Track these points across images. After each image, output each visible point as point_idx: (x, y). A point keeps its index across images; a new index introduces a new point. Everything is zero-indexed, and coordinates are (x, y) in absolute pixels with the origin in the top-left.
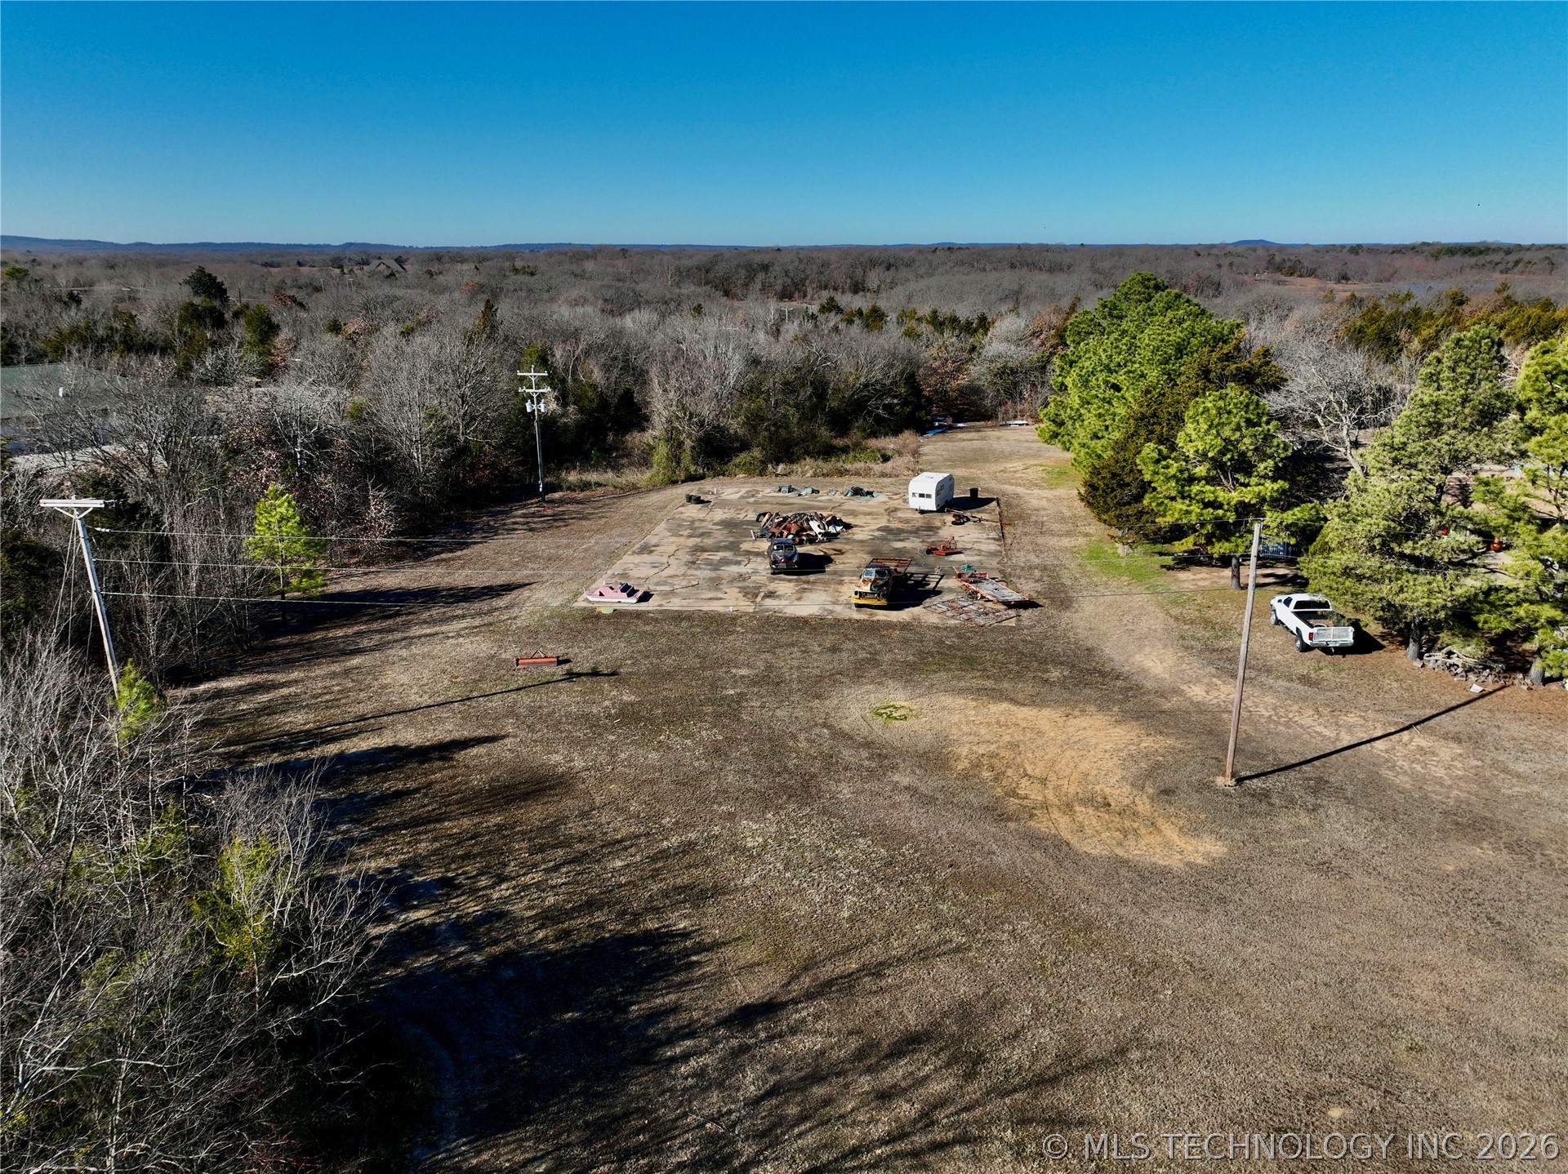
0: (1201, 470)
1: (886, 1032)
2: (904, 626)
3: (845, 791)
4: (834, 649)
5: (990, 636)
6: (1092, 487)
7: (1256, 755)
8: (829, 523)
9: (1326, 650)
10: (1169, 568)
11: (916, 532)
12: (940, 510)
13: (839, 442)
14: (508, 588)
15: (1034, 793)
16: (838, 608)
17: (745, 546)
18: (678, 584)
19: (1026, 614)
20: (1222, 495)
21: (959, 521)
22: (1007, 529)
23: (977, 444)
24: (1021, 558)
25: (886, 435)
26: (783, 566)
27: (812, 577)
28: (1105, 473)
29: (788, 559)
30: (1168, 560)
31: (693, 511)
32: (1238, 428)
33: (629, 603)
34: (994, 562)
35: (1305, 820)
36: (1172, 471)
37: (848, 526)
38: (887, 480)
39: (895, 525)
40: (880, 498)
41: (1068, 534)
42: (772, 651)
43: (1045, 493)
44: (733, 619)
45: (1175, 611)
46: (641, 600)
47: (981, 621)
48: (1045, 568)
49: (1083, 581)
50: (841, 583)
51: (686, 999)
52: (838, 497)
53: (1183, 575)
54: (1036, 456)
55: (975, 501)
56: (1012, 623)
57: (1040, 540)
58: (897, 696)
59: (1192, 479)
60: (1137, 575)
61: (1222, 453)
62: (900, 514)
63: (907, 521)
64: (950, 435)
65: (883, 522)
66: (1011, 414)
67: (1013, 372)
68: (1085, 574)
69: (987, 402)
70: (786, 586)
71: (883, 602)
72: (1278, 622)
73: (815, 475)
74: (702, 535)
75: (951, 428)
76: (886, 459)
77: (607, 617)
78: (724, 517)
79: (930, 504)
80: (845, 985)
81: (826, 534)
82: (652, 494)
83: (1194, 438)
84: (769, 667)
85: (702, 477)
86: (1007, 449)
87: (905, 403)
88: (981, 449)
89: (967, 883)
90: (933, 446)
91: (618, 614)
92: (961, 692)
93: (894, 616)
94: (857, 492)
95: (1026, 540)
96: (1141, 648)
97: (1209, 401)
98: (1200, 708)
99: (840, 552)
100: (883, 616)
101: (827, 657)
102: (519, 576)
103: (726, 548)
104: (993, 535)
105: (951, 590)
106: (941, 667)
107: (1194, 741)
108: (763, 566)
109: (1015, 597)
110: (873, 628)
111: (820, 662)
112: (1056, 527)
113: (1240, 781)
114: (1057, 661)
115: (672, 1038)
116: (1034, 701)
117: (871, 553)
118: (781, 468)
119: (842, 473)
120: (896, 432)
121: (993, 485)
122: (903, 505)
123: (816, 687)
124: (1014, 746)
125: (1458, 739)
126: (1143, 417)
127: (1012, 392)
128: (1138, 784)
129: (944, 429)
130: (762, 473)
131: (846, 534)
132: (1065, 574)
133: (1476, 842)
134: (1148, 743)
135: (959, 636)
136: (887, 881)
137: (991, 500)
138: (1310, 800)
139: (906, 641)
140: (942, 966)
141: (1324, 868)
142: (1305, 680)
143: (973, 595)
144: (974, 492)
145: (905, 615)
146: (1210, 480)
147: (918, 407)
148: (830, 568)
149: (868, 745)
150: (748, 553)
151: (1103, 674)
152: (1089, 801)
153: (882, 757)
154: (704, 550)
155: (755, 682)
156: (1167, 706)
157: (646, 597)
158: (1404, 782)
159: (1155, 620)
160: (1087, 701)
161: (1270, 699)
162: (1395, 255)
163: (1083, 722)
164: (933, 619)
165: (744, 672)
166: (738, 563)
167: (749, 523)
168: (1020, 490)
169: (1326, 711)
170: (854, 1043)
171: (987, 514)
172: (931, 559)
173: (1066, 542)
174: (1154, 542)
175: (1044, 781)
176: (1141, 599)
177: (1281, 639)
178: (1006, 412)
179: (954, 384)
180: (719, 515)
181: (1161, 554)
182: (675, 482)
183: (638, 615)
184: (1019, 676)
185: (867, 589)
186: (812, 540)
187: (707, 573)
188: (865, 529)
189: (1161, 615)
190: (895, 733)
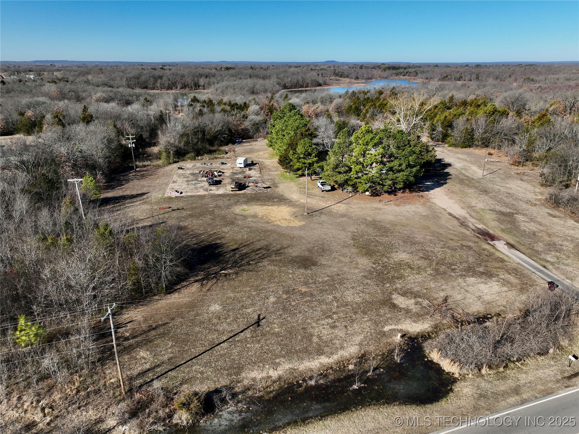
0: (302, 156)
1: (255, 249)
2: (243, 194)
3: (240, 222)
4: (229, 200)
5: (262, 194)
6: (280, 161)
7: (312, 210)
8: (219, 172)
9: (326, 191)
10: (298, 177)
11: (240, 173)
12: (245, 167)
13: (212, 148)
14: (144, 194)
15: (274, 219)
16: (227, 192)
17: (199, 179)
18: (188, 189)
19: (268, 189)
20: (306, 161)
21: (250, 170)
22: (262, 171)
23: (250, 147)
24: (266, 177)
25: (224, 146)
26: (212, 183)
27: (219, 185)
28: (283, 157)
29: (213, 182)
30: (298, 176)
31: (181, 171)
32: (308, 147)
33: (178, 195)
34: (260, 179)
35: (318, 218)
36: (296, 157)
37: (223, 173)
38: (229, 159)
39: (235, 171)
40: (229, 165)
41: (276, 171)
42: (216, 201)
43: (270, 161)
44: (204, 196)
45: (299, 186)
46: (180, 194)
47: (259, 191)
48: (271, 179)
49: (280, 182)
50: (226, 186)
51: (224, 249)
52: (218, 165)
53: (301, 179)
54: (266, 150)
55: (253, 164)
56: (266, 191)
57: (270, 173)
58: (245, 207)
59: (300, 158)
60: (292, 180)
61: (305, 152)
62: (235, 169)
63: (237, 170)
64: (242, 144)
65: (231, 171)
66: (258, 137)
67: (257, 124)
68: (280, 180)
69: (251, 134)
70: (213, 188)
71: (238, 189)
72: (318, 187)
73: (209, 159)
74: (187, 177)
75: (242, 142)
76: (227, 153)
77: (175, 198)
78: (190, 172)
79: (242, 166)
80: (248, 245)
81: (219, 175)
82: (165, 167)
83: (300, 149)
84: (217, 204)
85: (178, 162)
86: (259, 148)
87: (228, 136)
88: (251, 149)
89: (264, 232)
90: (238, 148)
91: (177, 197)
92: (258, 205)
93: (240, 192)
94: (223, 163)
95: (266, 173)
96: (292, 194)
97: (302, 141)
98: (303, 203)
99: (223, 179)
100: (238, 192)
101: (228, 201)
102: (144, 191)
103: (195, 180)
104: (259, 172)
105: (251, 186)
106: (253, 201)
107: (301, 209)
108: (206, 184)
109: (266, 186)
110: (237, 195)
111: (227, 203)
112: (273, 169)
113: (308, 214)
114: (276, 198)
115: (224, 253)
116: (272, 205)
117: (231, 179)
118: (199, 158)
119: (216, 158)
120: (227, 144)
121: (256, 159)
122: (235, 166)
123: (228, 207)
124: (269, 213)
125: (345, 204)
126: (290, 144)
127: (257, 130)
128: (291, 216)
129: (240, 143)
130: (195, 159)
131: (223, 174)
132: (276, 180)
133: (343, 218)
134: (293, 210)
135: (255, 195)
136: (251, 233)
137: (257, 163)
138: (319, 215)
139: (244, 197)
140: (262, 241)
141: (320, 224)
142: (322, 197)
143: (257, 186)
144: (252, 162)
145: (243, 192)
146: (304, 158)
147: (232, 136)
148: (222, 183)
149: (242, 215)
150: (201, 181)
151: (285, 199)
152: (283, 219)
153: (245, 217)
154: (189, 181)
155: (215, 207)
156: (297, 204)
157: (181, 193)
158: (335, 211)
159: (295, 188)
160: (282, 204)
161: (315, 201)
162: (373, 69)
163: (281, 208)
164: (249, 192)
165: (212, 206)
166: (199, 183)
167: (197, 173)
168: (263, 160)
169: (325, 202)
170: (251, 250)
171: (256, 167)
172: (245, 179)
173: (276, 173)
174: (295, 171)
175: (275, 217)
176: (292, 184)
177: (319, 190)
178: (256, 136)
179: (240, 128)
180: (189, 172)
181: (296, 174)
182: (170, 164)
183: (182, 197)
184: (269, 201)
185: (234, 187)
186: (216, 177)
187: (193, 187)
188: (228, 173)
189: (296, 187)
190: (246, 213)
